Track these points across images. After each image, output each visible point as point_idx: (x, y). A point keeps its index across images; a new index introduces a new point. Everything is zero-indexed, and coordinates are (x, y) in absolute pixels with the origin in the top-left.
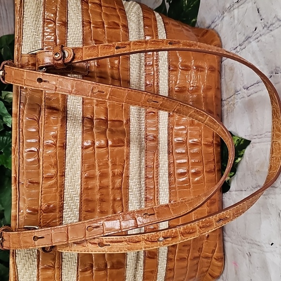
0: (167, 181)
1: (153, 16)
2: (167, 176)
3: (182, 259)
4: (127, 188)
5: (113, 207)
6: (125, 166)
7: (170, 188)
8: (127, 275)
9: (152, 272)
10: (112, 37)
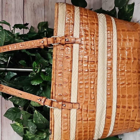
0: (116, 87)
1: (110, 19)
2: (116, 85)
3: (121, 120)
4: (96, 89)
5: (90, 96)
6: (96, 80)
7: (117, 90)
8: (96, 124)
9: (108, 124)
10: (91, 29)
